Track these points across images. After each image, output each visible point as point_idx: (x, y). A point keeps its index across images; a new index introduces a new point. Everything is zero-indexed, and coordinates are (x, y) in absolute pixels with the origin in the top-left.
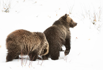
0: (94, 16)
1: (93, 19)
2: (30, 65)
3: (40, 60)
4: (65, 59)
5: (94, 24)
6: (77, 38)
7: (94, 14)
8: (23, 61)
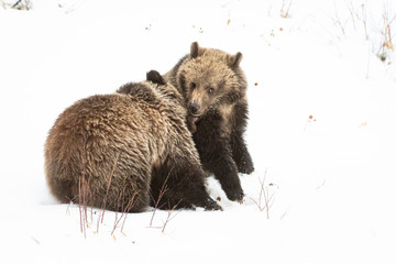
0: (382, 26)
1: (380, 39)
2: (118, 230)
3: (158, 211)
4: (263, 205)
5: (383, 59)
6: (311, 117)
7: (385, 18)
8: (89, 212)
